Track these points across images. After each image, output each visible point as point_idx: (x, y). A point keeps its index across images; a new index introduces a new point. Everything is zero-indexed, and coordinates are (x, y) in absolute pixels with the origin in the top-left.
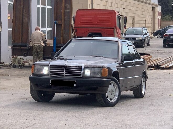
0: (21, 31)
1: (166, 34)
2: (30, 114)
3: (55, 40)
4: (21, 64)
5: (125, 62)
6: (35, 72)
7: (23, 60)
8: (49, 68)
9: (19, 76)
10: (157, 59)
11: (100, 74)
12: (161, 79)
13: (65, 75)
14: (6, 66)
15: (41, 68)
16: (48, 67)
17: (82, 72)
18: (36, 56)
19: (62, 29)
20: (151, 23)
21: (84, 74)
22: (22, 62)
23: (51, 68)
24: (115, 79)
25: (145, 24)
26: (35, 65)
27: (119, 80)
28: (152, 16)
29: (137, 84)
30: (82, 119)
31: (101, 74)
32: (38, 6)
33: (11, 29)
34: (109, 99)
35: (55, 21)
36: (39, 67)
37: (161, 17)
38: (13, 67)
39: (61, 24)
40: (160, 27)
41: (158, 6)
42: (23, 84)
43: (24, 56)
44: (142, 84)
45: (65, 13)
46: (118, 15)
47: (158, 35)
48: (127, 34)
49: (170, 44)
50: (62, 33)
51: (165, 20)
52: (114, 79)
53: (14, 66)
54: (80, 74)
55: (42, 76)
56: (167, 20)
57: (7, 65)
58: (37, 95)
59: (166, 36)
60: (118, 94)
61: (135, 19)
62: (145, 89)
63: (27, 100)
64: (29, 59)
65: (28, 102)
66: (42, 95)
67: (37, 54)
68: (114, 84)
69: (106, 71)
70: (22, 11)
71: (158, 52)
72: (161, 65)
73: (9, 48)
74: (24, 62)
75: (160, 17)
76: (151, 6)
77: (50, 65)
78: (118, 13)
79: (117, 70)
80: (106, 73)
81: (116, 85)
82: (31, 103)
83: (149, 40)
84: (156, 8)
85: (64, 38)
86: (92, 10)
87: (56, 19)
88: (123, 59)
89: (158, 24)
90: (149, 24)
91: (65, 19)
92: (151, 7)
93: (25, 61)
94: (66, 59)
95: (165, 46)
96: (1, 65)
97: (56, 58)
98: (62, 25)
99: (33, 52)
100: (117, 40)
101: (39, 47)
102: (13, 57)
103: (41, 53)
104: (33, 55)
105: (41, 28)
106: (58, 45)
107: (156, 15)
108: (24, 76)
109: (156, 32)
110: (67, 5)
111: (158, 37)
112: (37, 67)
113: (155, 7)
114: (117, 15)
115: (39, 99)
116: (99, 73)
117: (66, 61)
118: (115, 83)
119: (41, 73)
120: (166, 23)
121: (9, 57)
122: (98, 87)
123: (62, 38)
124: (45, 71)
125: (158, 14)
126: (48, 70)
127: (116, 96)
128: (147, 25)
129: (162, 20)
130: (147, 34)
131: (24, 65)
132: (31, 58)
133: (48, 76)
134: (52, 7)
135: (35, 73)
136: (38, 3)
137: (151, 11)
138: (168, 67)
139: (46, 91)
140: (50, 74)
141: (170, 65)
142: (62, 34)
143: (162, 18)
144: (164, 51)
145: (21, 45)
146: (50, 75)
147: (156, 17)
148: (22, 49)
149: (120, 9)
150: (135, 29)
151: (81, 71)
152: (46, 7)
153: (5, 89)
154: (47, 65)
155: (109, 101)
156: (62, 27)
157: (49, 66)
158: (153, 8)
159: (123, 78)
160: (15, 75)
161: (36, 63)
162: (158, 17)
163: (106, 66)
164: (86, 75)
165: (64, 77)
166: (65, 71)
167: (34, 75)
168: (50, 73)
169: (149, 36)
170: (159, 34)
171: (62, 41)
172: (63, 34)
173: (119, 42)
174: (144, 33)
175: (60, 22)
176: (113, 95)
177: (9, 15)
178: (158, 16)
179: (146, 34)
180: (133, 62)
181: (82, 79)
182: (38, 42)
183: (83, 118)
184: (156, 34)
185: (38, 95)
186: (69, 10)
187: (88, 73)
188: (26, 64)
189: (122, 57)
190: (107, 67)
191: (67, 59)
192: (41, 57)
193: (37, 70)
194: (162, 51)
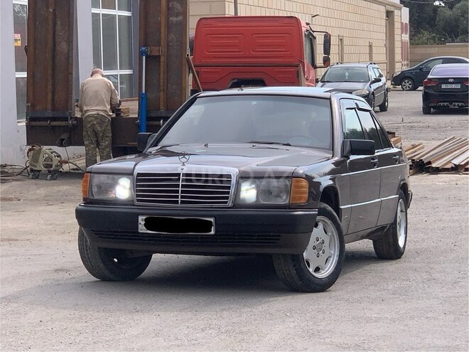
0: (50, 78)
1: (430, 79)
2: (80, 325)
3: (143, 101)
4: (52, 169)
5: (353, 157)
6: (93, 195)
7: (59, 156)
8: (132, 183)
9: (48, 200)
10: (414, 147)
11: (284, 197)
12: (436, 202)
13: (182, 202)
14: (11, 175)
15: (110, 181)
16: (130, 179)
17: (232, 190)
18: (92, 143)
19: (162, 69)
20: (385, 52)
21: (239, 195)
22: (55, 161)
23: (138, 180)
24: (329, 208)
25: (371, 54)
26: (90, 172)
27: (338, 210)
28: (386, 33)
29: (385, 220)
30: (241, 336)
31: (287, 197)
32: (95, 11)
33: (24, 75)
34: (311, 270)
35: (143, 48)
36: (103, 178)
37: (408, 36)
38: (31, 176)
39: (159, 57)
40: (406, 62)
41: (400, 9)
42: (59, 225)
43: (61, 145)
44: (398, 221)
45: (169, 26)
46: (307, 30)
47: (404, 84)
48: (328, 82)
49: (442, 104)
50: (162, 81)
51: (418, 44)
52: (325, 209)
53: (35, 174)
54: (227, 198)
55: (114, 204)
56: (422, 43)
57: (15, 170)
58: (100, 261)
59: (430, 85)
60: (337, 253)
61: (346, 41)
62: (406, 233)
63: (73, 275)
64: (74, 154)
65: (74, 281)
66: (116, 260)
67: (95, 139)
68: (326, 223)
69: (302, 187)
70: (51, 23)
71: (412, 127)
72: (430, 163)
73: (19, 124)
74: (62, 162)
75: (406, 37)
76: (383, 9)
77: (135, 173)
78: (308, 24)
79: (331, 182)
80: (304, 193)
81: (331, 228)
82: (83, 286)
83: (386, 96)
84: (397, 12)
85: (167, 94)
86: (236, 18)
87: (145, 41)
88: (348, 148)
89: (402, 54)
90: (380, 54)
91: (168, 42)
92: (385, 11)
93: (63, 159)
94: (184, 155)
95: (427, 111)
96: (2, 172)
97: (153, 150)
98: (162, 59)
99: (84, 133)
100: (327, 95)
101: (100, 119)
102: (30, 150)
103: (107, 137)
104: (86, 143)
105: (104, 70)
106: (153, 115)
107: (396, 33)
108: (62, 199)
109: (398, 74)
110: (175, 3)
111: (404, 87)
112: (97, 179)
113: (393, 12)
114: (304, 29)
115: (107, 273)
116: (281, 192)
117: (184, 160)
118: (329, 222)
119: (111, 196)
120: (421, 50)
121: (21, 150)
122: (280, 236)
123: (162, 93)
124: (123, 190)
125: (402, 29)
126: (130, 189)
127: (332, 259)
128: (375, 59)
129: (411, 44)
130: (380, 80)
131: (61, 170)
132: (81, 150)
133: (132, 205)
134: (133, 14)
135: (91, 197)
136: (95, 5)
137: (383, 21)
138: (449, 166)
139: (125, 250)
140: (138, 201)
141: (456, 162)
142: (162, 84)
143: (411, 39)
144: (426, 124)
145: (51, 116)
146: (137, 203)
147: (397, 38)
148: (55, 126)
149: (307, 17)
150: (347, 69)
151: (229, 188)
152: (117, 12)
153: (9, 240)
154: (128, 174)
155: (314, 274)
156: (162, 64)
157: (132, 174)
158: (389, 14)
159: (350, 206)
160: (37, 200)
161: (96, 166)
162: (403, 37)
163: (301, 172)
164: (244, 200)
165: (179, 208)
166: (180, 189)
167: (91, 203)
168: (138, 196)
169: (385, 84)
170: (406, 81)
171: (162, 103)
172: (165, 83)
173: (332, 99)
174: (373, 77)
175: (155, 51)
176: (324, 257)
177: (18, 36)
178: (402, 33)
179: (378, 80)
180: (373, 159)
181: (233, 212)
182: (96, 105)
183: (242, 333)
184: (398, 80)
185: (104, 262)
186: (180, 18)
187: (249, 193)
188: (66, 167)
189: (343, 144)
190: (304, 176)
191: (187, 154)
192: (106, 147)
193: (99, 187)
194: (421, 125)
